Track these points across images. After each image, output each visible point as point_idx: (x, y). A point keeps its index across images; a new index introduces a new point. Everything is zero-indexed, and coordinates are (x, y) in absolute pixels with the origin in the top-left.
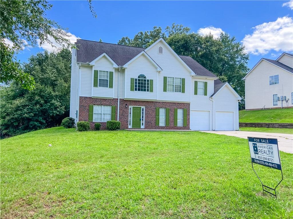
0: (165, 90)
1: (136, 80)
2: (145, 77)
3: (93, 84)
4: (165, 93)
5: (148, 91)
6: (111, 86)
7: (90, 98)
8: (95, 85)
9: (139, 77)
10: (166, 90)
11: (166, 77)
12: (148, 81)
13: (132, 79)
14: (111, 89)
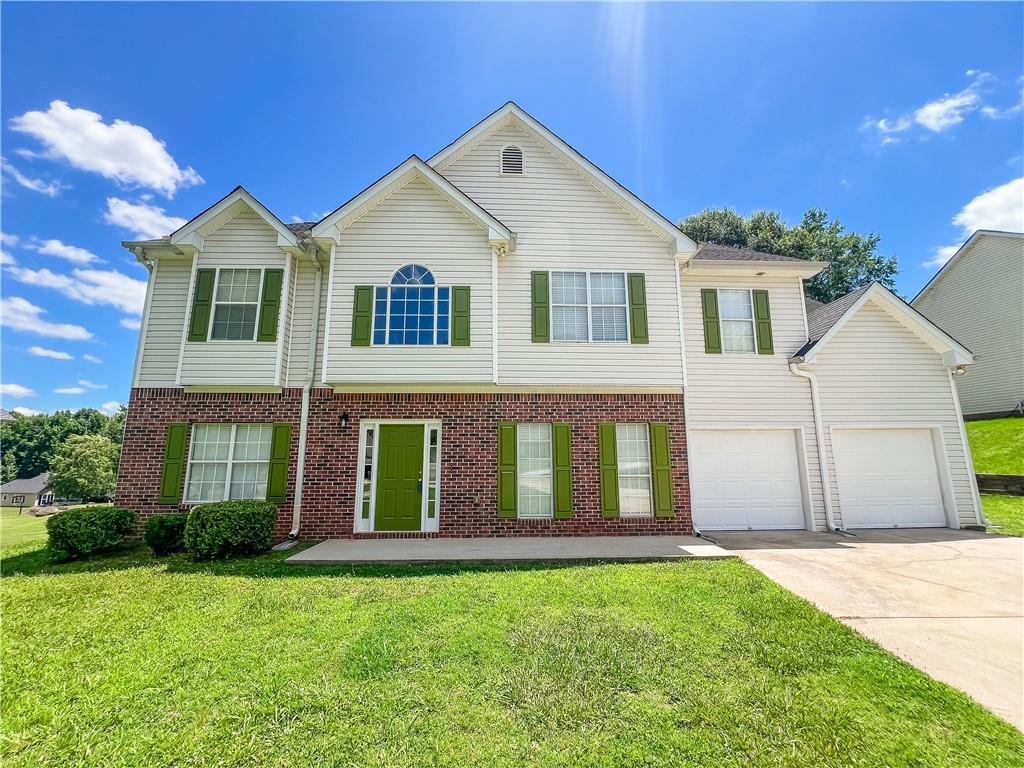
0: (540, 332)
1: (382, 292)
2: (429, 279)
3: (186, 329)
4: (541, 347)
5: (443, 340)
6: (268, 334)
7: (176, 392)
8: (196, 334)
9: (397, 279)
10: (548, 336)
11: (546, 274)
12: (443, 292)
13: (362, 293)
14: (266, 346)
